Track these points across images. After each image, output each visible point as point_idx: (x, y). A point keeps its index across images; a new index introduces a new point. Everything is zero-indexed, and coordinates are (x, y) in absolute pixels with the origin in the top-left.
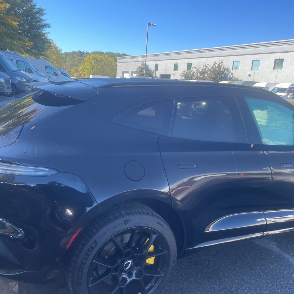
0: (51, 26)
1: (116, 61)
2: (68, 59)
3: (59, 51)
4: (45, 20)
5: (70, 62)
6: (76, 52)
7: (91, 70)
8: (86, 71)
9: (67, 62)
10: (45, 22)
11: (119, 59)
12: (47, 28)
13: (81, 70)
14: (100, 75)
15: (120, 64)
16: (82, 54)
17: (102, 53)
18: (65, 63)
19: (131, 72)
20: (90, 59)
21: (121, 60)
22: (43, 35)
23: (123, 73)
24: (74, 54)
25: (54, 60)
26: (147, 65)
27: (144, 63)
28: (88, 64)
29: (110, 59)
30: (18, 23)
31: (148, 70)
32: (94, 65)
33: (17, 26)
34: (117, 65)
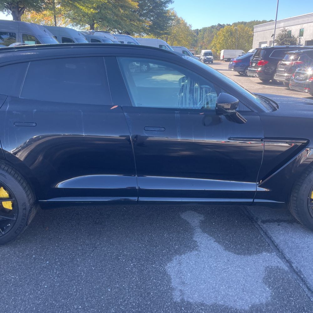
0: (174, 1)
1: (253, 30)
2: (206, 35)
3: (188, 27)
5: (208, 38)
6: (215, 26)
7: (223, 45)
8: (218, 46)
11: (257, 27)
12: (170, 4)
13: (214, 45)
14: (234, 49)
15: (257, 33)
16: (221, 26)
18: (203, 40)
19: (270, 41)
20: (223, 32)
21: (259, 29)
22: (166, 12)
23: (261, 44)
24: (213, 29)
25: (182, 38)
26: (289, 31)
27: (286, 28)
28: (221, 38)
29: (247, 29)
30: (138, 4)
31: (290, 37)
32: (227, 39)
33: (137, 6)
34: (253, 35)
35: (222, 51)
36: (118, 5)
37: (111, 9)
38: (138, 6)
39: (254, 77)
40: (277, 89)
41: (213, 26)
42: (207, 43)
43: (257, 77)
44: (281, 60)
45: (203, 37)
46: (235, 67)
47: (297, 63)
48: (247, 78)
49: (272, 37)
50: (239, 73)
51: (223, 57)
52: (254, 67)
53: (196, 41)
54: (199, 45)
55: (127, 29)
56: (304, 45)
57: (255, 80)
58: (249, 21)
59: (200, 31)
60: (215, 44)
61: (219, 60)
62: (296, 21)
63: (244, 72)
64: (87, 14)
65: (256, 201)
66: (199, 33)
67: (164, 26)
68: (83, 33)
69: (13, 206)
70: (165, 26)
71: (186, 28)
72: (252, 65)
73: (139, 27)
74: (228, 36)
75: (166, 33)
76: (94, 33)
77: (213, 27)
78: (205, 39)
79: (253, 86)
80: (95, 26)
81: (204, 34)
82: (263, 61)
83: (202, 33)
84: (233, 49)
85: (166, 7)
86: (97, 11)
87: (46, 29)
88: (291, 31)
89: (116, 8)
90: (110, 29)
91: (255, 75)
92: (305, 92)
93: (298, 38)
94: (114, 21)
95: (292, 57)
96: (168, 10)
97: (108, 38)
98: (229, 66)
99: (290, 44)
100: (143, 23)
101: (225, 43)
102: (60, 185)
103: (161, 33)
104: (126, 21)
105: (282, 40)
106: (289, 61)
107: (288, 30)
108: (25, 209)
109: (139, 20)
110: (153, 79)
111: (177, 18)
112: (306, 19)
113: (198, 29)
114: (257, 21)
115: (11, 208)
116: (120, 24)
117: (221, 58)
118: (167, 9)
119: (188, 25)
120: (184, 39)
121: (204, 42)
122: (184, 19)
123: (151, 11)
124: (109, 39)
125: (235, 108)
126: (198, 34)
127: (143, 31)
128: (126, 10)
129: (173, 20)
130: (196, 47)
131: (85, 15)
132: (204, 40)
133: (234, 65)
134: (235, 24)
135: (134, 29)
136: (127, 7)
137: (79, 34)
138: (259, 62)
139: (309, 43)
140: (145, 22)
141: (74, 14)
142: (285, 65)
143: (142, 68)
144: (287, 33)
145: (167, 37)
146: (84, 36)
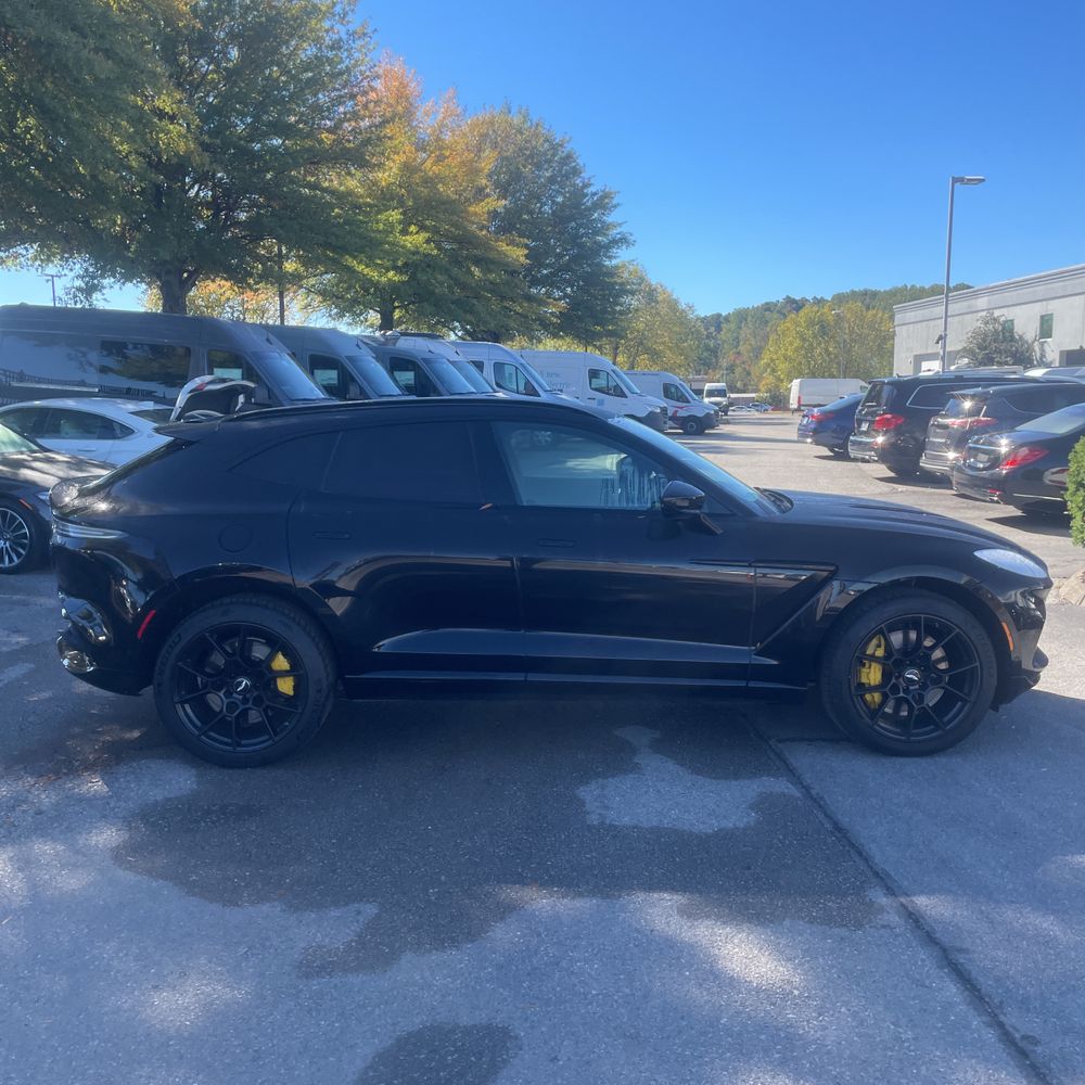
1: (892, 318)
2: (745, 332)
3: (683, 311)
4: (620, 225)
5: (753, 343)
6: (775, 304)
7: (800, 364)
8: (783, 366)
9: (741, 343)
10: (619, 230)
11: (904, 310)
12: (624, 247)
14: (834, 377)
15: (905, 328)
16: (795, 305)
17: (874, 295)
18: (736, 347)
20: (797, 324)
21: (911, 316)
22: (611, 273)
23: (919, 359)
24: (767, 313)
25: (664, 343)
26: (1006, 322)
27: (997, 313)
28: (791, 344)
29: (875, 316)
30: (526, 252)
31: (1011, 341)
32: (811, 345)
33: (522, 259)
34: (894, 333)
35: (796, 383)
36: (467, 258)
37: (447, 270)
38: (527, 256)
39: (868, 461)
40: (930, 494)
41: (767, 304)
42: (750, 357)
43: (875, 461)
44: (936, 413)
45: (737, 340)
46: (816, 432)
47: (979, 422)
48: (852, 465)
49: (938, 343)
50: (832, 451)
51: (799, 402)
52: (866, 433)
53: (714, 352)
54: (724, 363)
55: (492, 325)
56: (1057, 365)
57: (873, 471)
58: (888, 289)
59: (727, 319)
60: (772, 360)
61: (786, 408)
62: (1026, 293)
63: (844, 446)
64: (376, 285)
65: (752, 684)
66: (724, 326)
67: (604, 311)
68: (365, 340)
69: (296, 688)
70: (609, 313)
71: (677, 316)
72: (859, 426)
73: (527, 317)
74: (815, 337)
75: (611, 334)
76: (397, 339)
77: (768, 307)
78: (745, 343)
79: (864, 486)
80: (397, 314)
81: (740, 328)
82: (889, 416)
83: (733, 326)
84: (832, 376)
85: (610, 258)
86: (405, 278)
87: (272, 338)
88: (1012, 321)
89: (458, 264)
90: (438, 322)
91: (870, 456)
92: (992, 501)
93: (1037, 343)
94: (453, 303)
95: (968, 405)
96: (617, 267)
97: (438, 354)
98: (799, 430)
99: (1011, 363)
100: (539, 305)
101: (805, 357)
102: (385, 645)
103: (594, 332)
104: (489, 299)
105: (985, 349)
106: (956, 416)
107: (1003, 319)
108: (319, 691)
109: (529, 298)
110: (569, 468)
111: (650, 285)
112: (1057, 286)
113: (719, 315)
114: (913, 286)
115: (291, 693)
116: (471, 312)
117: (794, 404)
118: (614, 262)
119: (682, 306)
120: (670, 349)
121: (739, 353)
122: (669, 290)
123: (566, 268)
124: (444, 357)
125: (700, 507)
126: (719, 329)
127: (540, 328)
128: (491, 272)
129: (633, 293)
130: (715, 369)
131: (367, 284)
132: (742, 348)
133: (812, 426)
134: (840, 299)
135: (512, 324)
136: (493, 262)
137: (357, 345)
138: (877, 418)
139: (1073, 358)
140: (546, 304)
141: (337, 285)
142: (945, 427)
143: (537, 436)
144: (1000, 328)
145: (617, 343)
146: (372, 348)
